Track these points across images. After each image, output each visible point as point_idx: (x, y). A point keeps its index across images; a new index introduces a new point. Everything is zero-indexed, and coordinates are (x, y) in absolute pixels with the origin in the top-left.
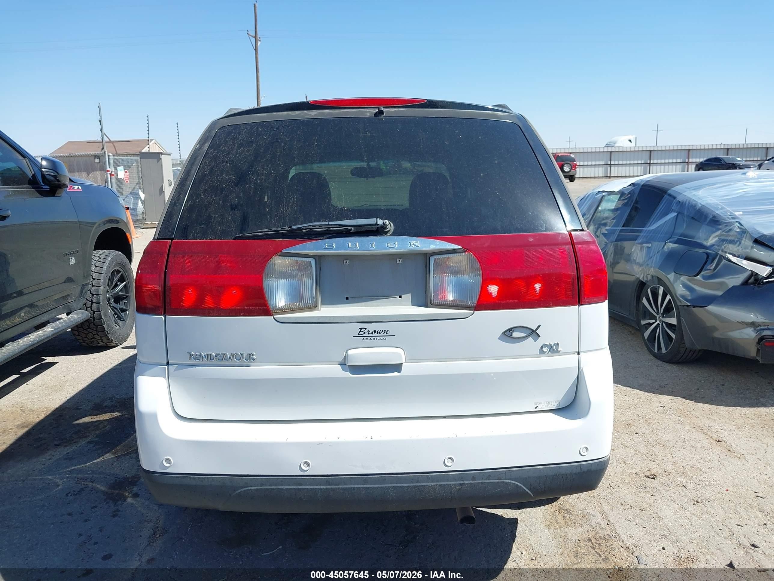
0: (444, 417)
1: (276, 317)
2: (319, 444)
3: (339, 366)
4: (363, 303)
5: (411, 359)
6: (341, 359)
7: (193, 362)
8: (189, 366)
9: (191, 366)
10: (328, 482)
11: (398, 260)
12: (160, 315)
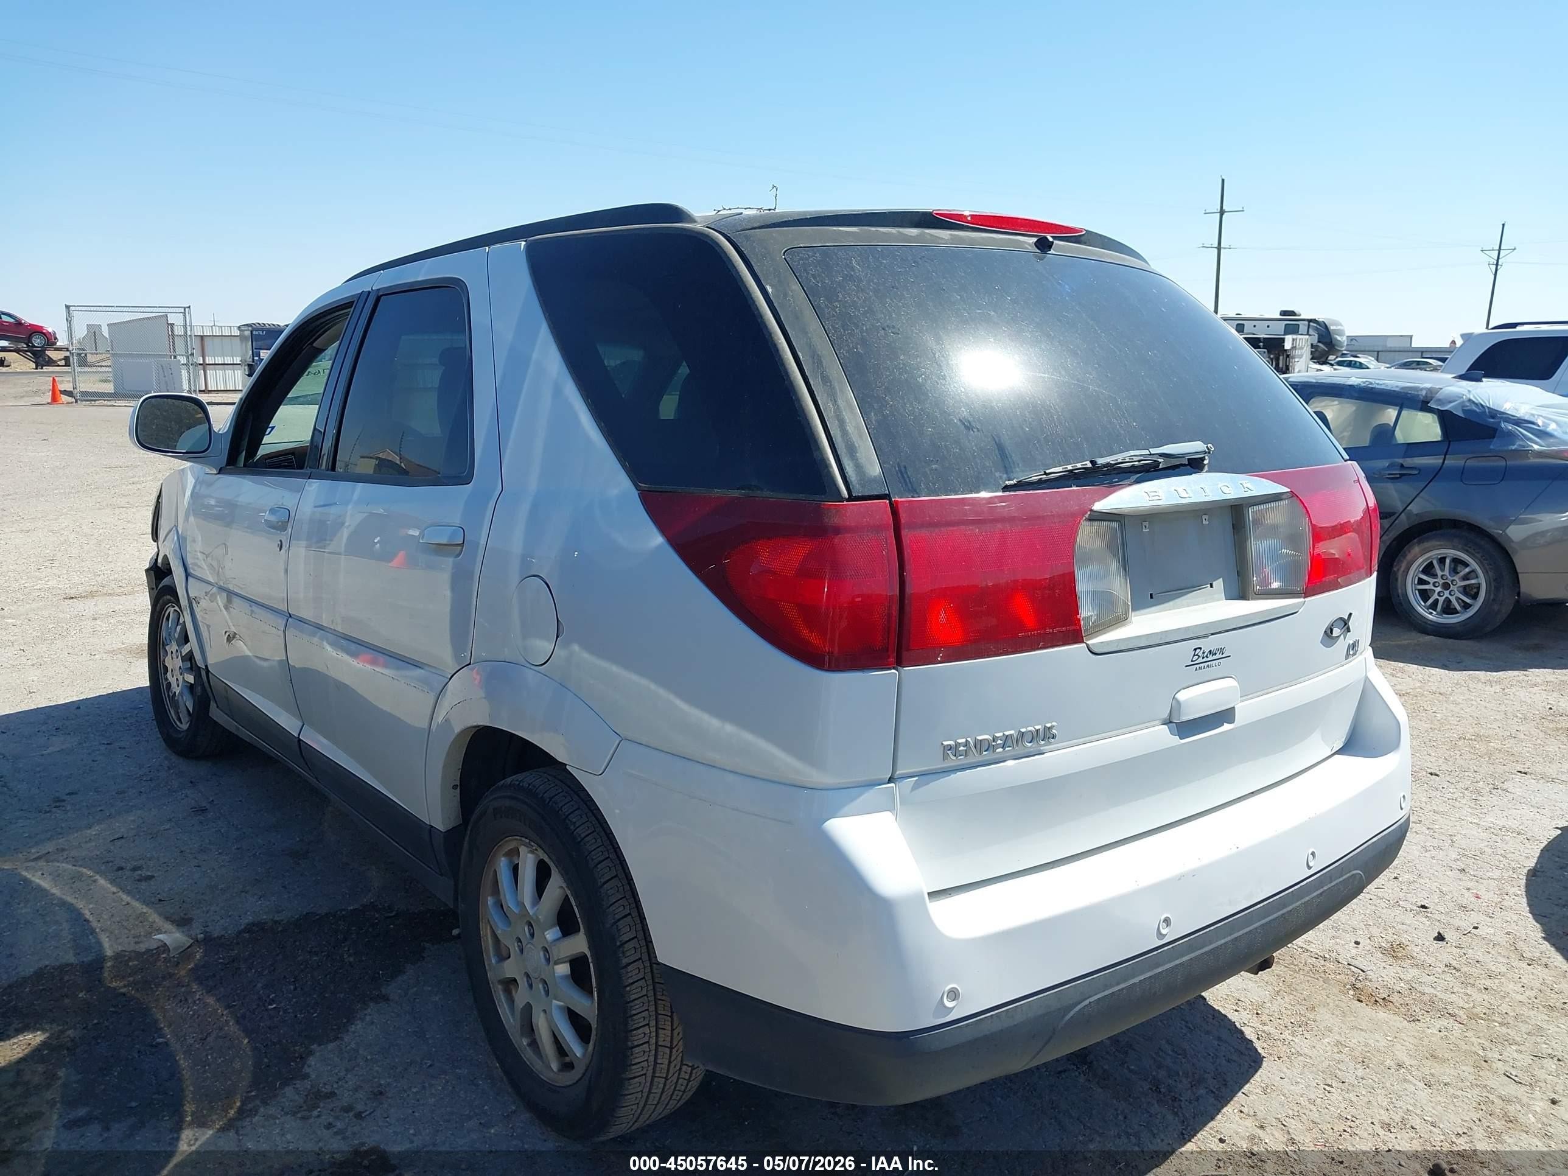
0: (1253, 794)
1: (1093, 644)
2: (1179, 879)
3: (1166, 726)
4: (1171, 603)
5: (1245, 695)
6: (1165, 715)
7: (953, 761)
8: (941, 775)
9: (945, 774)
10: (1191, 947)
11: (1204, 517)
12: (890, 669)
